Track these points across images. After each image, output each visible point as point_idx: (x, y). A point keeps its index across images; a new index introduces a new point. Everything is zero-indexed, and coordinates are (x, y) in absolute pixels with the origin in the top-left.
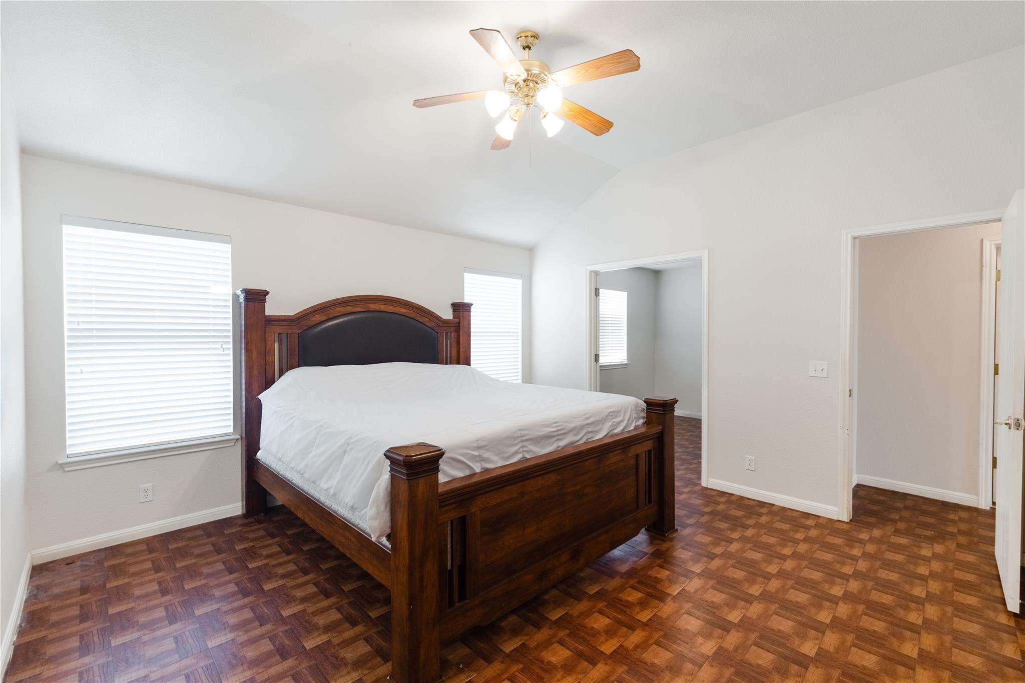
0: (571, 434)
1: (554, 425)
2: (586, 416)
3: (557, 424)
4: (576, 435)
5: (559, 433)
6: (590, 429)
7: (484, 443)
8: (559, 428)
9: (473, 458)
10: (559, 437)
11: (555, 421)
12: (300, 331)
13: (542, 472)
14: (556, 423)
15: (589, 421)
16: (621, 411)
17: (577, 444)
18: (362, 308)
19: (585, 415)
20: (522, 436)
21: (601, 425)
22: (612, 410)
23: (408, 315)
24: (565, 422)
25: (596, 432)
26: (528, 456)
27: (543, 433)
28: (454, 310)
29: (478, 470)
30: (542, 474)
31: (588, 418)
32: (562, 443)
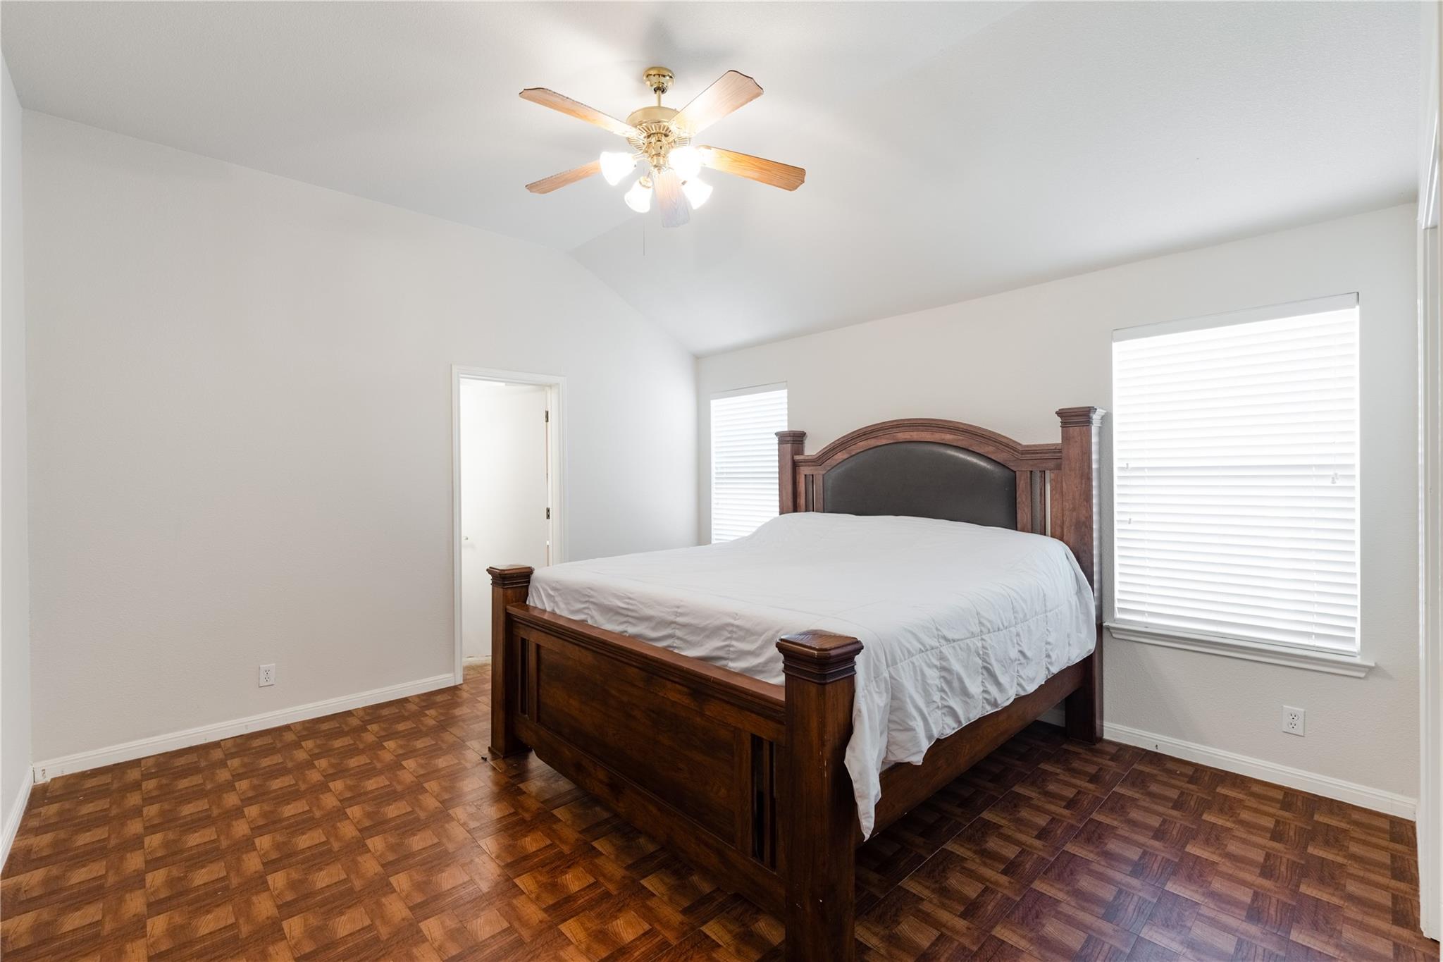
0: (646, 624)
1: (627, 600)
2: (679, 610)
3: (631, 601)
4: (654, 629)
5: (630, 613)
6: (678, 633)
7: (559, 587)
8: (630, 607)
9: (549, 596)
10: (630, 620)
11: (631, 596)
12: (824, 472)
13: (574, 641)
14: (630, 598)
15: (680, 620)
16: (760, 635)
17: (650, 643)
18: (887, 439)
19: (678, 607)
20: (589, 596)
21: (701, 637)
22: (736, 623)
23: (955, 444)
24: (642, 603)
25: (691, 644)
26: (590, 622)
27: (609, 603)
28: (1064, 425)
29: (548, 609)
30: (583, 647)
31: (682, 615)
32: (632, 630)
